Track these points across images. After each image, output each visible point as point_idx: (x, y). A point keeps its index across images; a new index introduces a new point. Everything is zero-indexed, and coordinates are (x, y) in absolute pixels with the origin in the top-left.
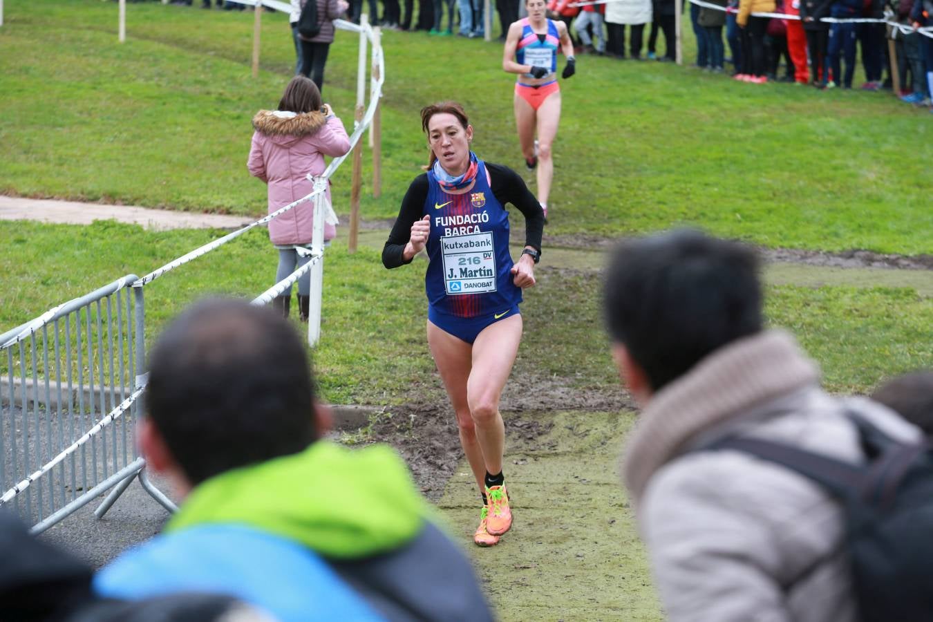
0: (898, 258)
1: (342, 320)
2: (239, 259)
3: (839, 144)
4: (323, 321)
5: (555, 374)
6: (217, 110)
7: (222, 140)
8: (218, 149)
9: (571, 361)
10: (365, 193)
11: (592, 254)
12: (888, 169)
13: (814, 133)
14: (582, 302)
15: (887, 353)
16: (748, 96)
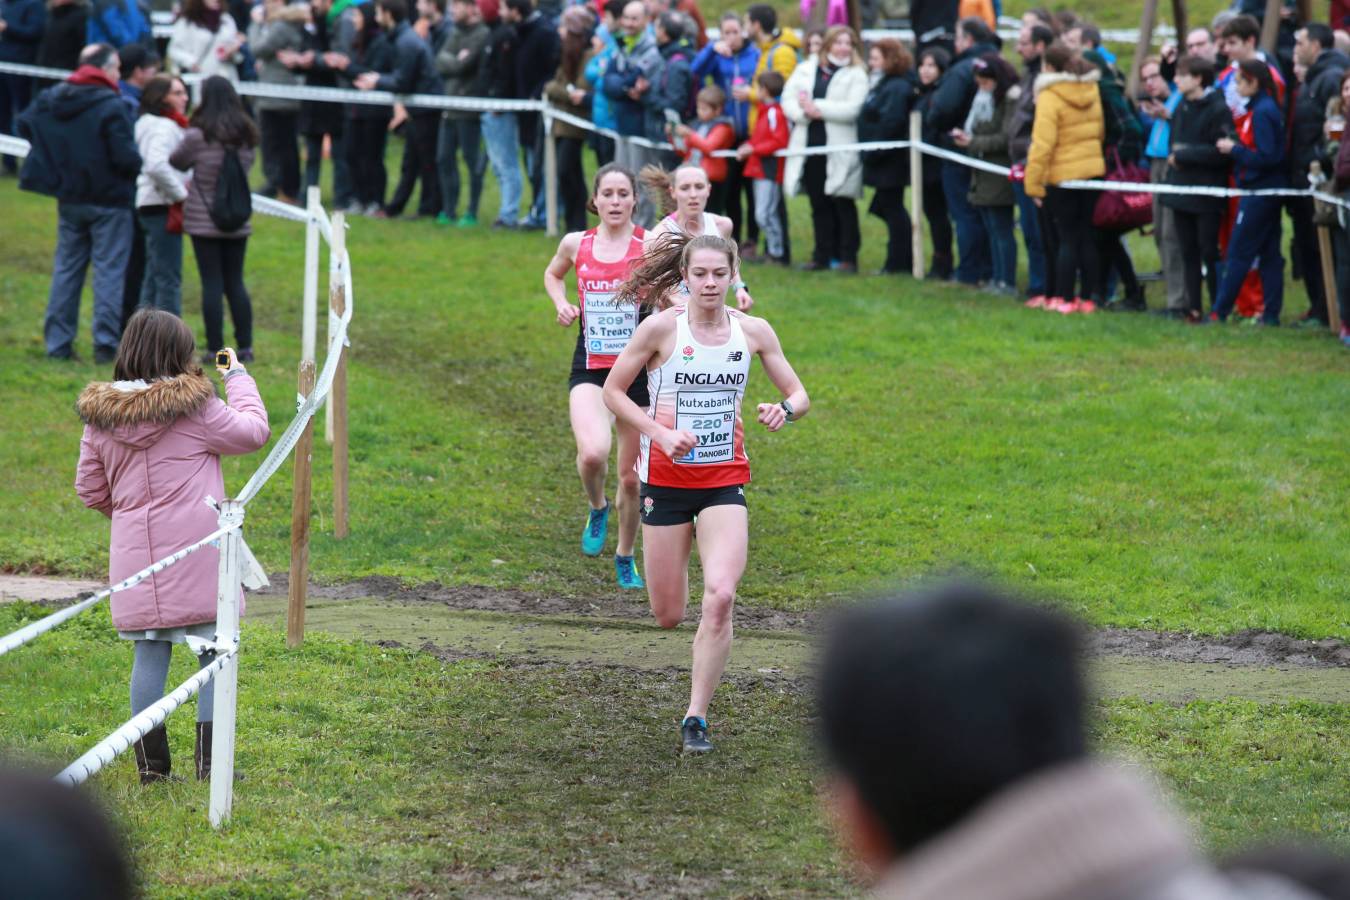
0: (1337, 647)
1: (276, 776)
2: (76, 660)
3: (1223, 428)
4: (237, 777)
5: (683, 873)
6: (28, 374)
7: (38, 431)
8: (30, 449)
9: (714, 847)
10: (318, 531)
11: (754, 641)
12: (1317, 476)
13: (1175, 407)
14: (735, 734)
15: (1317, 829)
16: (1050, 338)
